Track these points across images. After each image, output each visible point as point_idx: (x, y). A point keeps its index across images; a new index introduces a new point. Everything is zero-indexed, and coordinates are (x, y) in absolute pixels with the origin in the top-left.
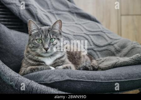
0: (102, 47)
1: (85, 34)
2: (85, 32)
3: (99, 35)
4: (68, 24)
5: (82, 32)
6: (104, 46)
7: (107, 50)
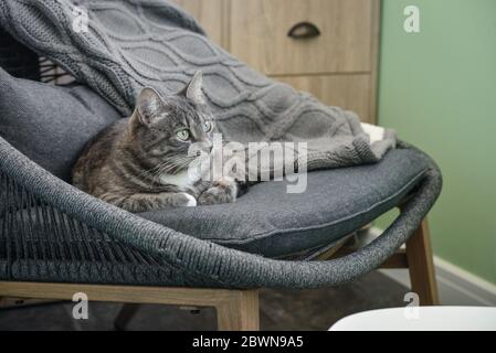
0: (228, 108)
1: (184, 73)
2: (183, 67)
3: (216, 74)
4: (130, 41)
5: (175, 68)
6: (233, 106)
7: (241, 115)
